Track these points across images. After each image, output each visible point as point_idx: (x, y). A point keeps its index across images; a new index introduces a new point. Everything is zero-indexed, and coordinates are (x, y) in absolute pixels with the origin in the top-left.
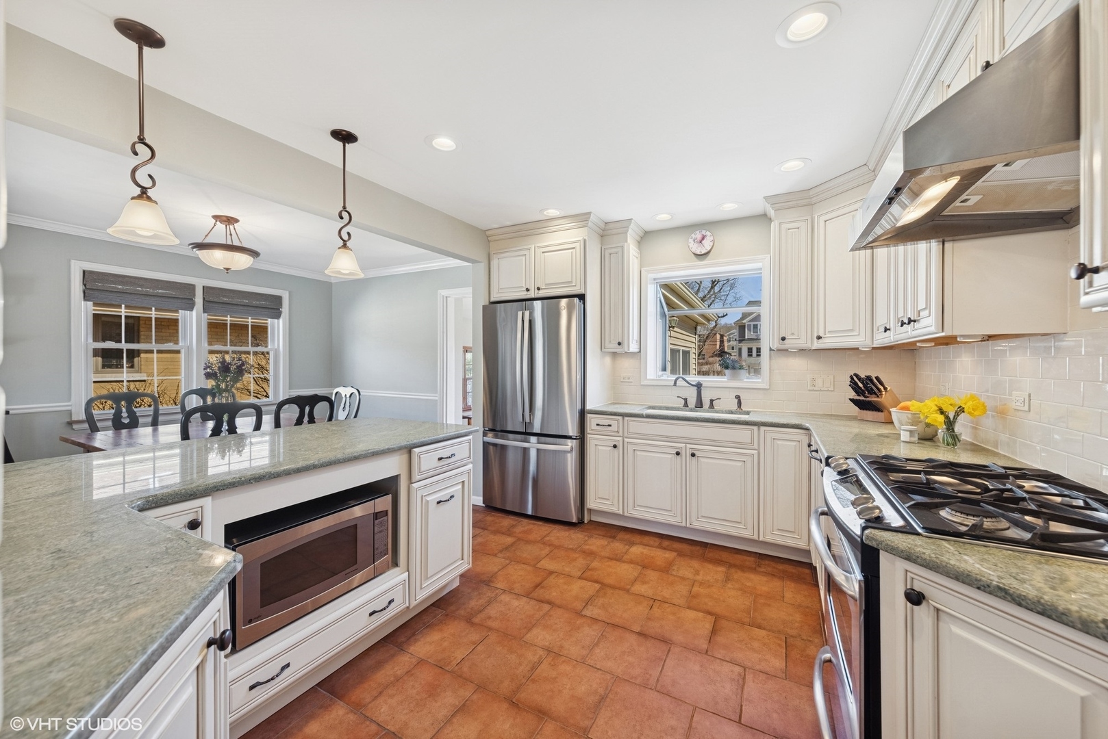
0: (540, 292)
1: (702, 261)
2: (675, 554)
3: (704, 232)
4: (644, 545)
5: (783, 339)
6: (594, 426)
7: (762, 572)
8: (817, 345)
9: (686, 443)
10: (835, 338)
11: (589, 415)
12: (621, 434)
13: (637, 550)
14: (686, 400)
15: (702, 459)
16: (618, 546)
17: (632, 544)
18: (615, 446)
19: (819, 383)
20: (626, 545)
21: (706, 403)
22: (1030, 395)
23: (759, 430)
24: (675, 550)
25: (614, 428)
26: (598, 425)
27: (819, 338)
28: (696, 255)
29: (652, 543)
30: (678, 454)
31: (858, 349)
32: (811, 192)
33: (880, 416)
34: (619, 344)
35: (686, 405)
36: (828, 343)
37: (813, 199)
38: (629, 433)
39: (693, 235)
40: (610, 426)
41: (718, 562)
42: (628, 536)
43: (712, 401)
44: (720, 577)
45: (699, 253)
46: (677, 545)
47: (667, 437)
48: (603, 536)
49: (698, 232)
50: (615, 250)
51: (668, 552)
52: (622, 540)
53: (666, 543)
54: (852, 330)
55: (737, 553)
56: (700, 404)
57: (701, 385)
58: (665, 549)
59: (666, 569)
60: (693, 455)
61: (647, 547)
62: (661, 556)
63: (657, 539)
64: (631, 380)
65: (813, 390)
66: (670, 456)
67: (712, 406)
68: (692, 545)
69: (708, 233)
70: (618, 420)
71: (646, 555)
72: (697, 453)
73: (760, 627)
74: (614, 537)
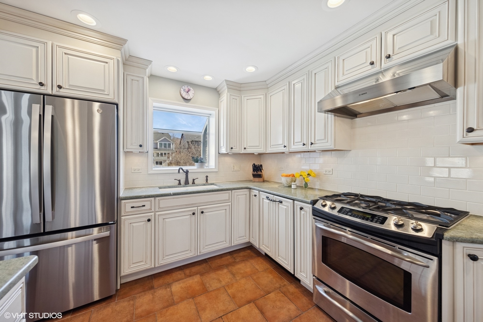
0: (62, 90)
1: (186, 103)
2: (198, 276)
3: (189, 87)
4: (177, 281)
5: (232, 148)
6: (128, 209)
7: (239, 261)
8: (243, 151)
9: (197, 207)
10: (250, 149)
11: (123, 201)
12: (153, 210)
13: (177, 288)
14: (179, 181)
15: (206, 214)
16: (161, 293)
17: (169, 285)
18: (149, 220)
19: (236, 168)
20: (166, 288)
21: (190, 181)
22: (332, 169)
23: (232, 192)
24: (196, 274)
25: (147, 207)
26: (132, 207)
27: (245, 148)
28: (184, 98)
29: (179, 276)
30: (194, 214)
31: (254, 154)
32: (242, 85)
33: (261, 179)
34: (141, 146)
35: (180, 184)
36: (249, 151)
37: (241, 89)
38: (159, 208)
39: (183, 87)
40: (144, 206)
41: (220, 268)
42: (161, 281)
43: (194, 180)
44: (229, 276)
45: (186, 98)
46: (195, 269)
47: (186, 205)
48: (144, 291)
49: (186, 86)
50: (137, 79)
51: (194, 277)
52: (160, 286)
53: (187, 271)
54: (258, 146)
55: (221, 258)
56: (187, 183)
57: (188, 171)
58: (190, 276)
59: (205, 290)
60: (202, 212)
61: (180, 281)
62: (194, 281)
63: (180, 272)
64: (140, 171)
65: (233, 171)
66: (188, 217)
67: (193, 183)
68: (200, 265)
69: (191, 89)
70: (151, 201)
71: (185, 287)
72: (204, 211)
73: (269, 293)
74: (152, 288)
